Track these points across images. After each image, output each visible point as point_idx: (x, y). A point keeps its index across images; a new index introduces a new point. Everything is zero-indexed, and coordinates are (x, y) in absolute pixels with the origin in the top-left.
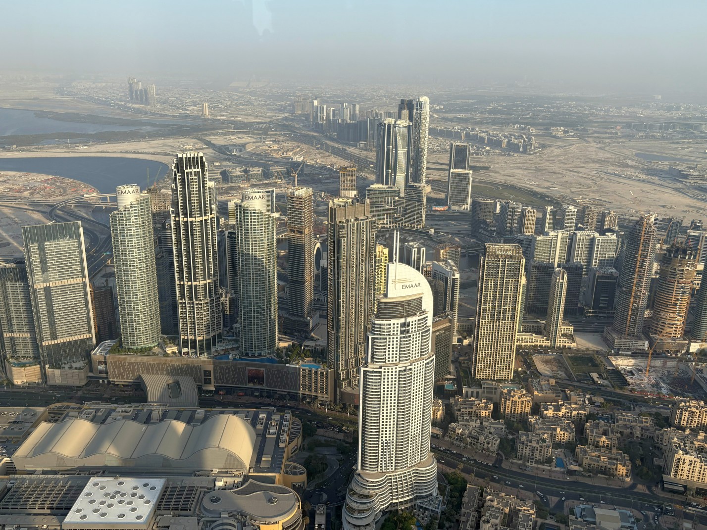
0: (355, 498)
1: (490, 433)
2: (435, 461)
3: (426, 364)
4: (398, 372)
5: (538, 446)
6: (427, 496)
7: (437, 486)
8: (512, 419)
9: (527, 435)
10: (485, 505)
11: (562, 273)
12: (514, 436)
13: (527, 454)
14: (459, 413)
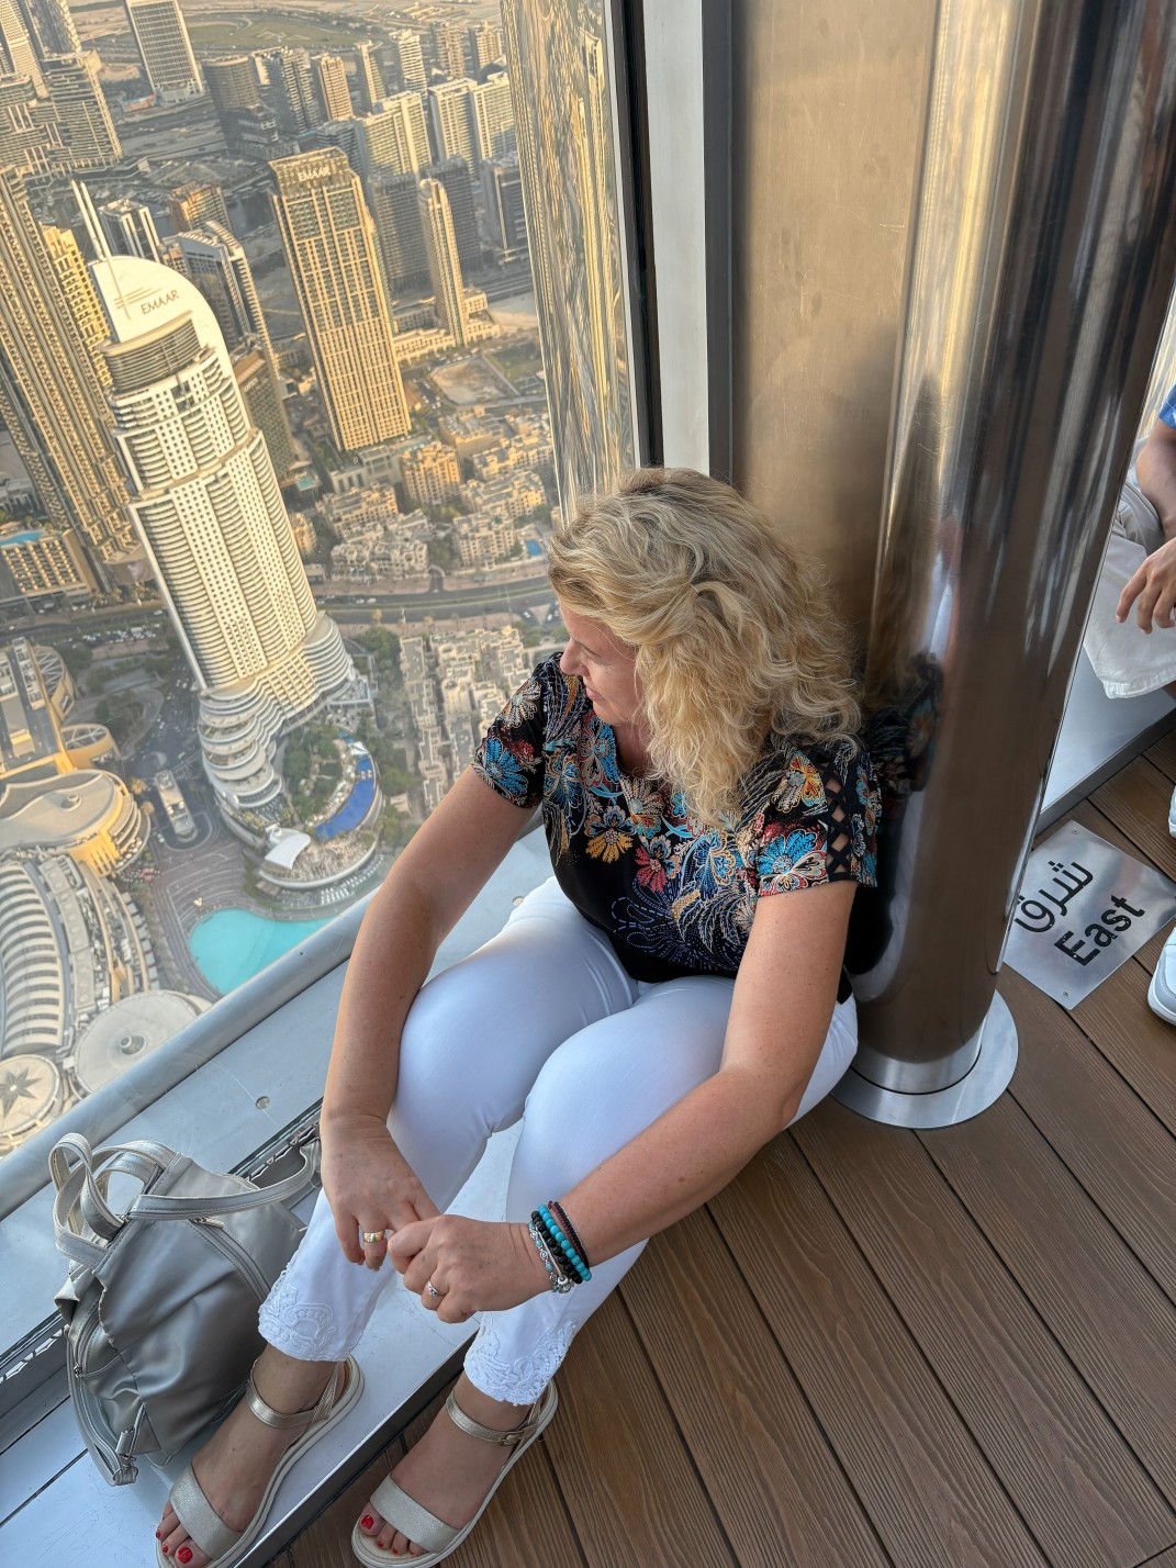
0: (217, 738)
1: (406, 540)
2: (332, 622)
3: (251, 455)
4: (204, 488)
5: (492, 533)
6: (341, 686)
7: (351, 662)
8: (435, 503)
9: (469, 521)
10: (440, 661)
11: (434, 189)
12: (448, 531)
13: (479, 554)
14: (340, 524)
